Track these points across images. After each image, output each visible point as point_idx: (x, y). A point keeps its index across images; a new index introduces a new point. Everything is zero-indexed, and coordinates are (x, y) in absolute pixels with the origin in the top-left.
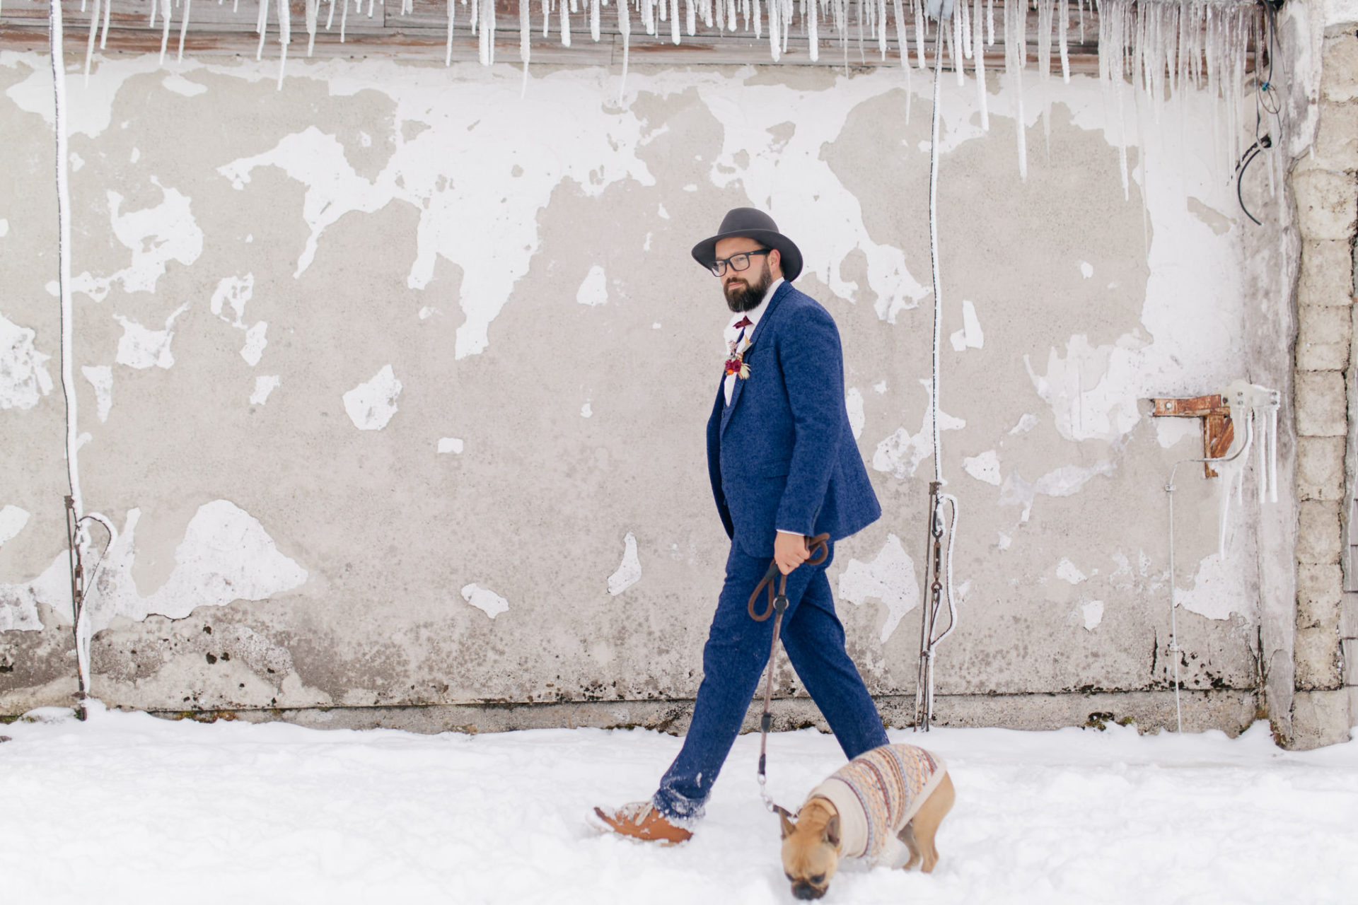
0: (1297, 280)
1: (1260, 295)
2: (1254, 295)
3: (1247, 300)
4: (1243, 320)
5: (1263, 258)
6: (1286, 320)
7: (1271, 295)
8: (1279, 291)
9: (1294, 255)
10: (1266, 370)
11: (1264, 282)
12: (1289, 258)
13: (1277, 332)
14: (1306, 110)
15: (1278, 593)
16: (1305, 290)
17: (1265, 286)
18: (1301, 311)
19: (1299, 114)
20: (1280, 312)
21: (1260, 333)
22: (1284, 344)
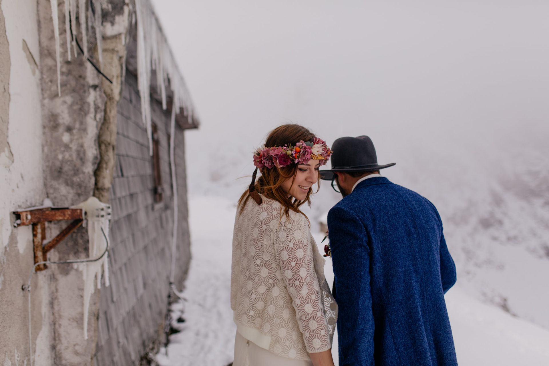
0: (103, 124)
1: (61, 129)
2: (55, 127)
3: (47, 130)
4: (43, 146)
5: (65, 102)
6: (91, 152)
7: (75, 131)
8: (85, 130)
9: (103, 108)
10: (67, 184)
11: (65, 118)
12: (97, 108)
13: (81, 159)
14: (122, 8)
15: (77, 348)
16: (108, 133)
17: (67, 124)
18: (103, 147)
19: (114, 8)
20: (86, 146)
21: (60, 157)
22: (89, 169)
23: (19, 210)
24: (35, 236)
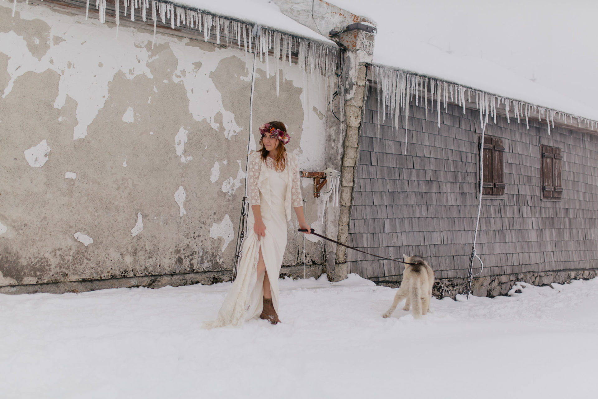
0: (345, 138)
1: (332, 141)
2: (330, 140)
3: (327, 142)
4: (325, 148)
5: (334, 129)
6: (340, 150)
7: (336, 141)
8: (339, 141)
9: (345, 131)
10: (332, 164)
11: (333, 136)
12: (343, 131)
13: (337, 153)
14: (352, 87)
15: (332, 234)
16: (347, 142)
17: (334, 138)
18: (345, 148)
19: (350, 87)
20: (339, 147)
21: (331, 152)
22: (339, 157)
23: (303, 171)
24: (314, 183)
